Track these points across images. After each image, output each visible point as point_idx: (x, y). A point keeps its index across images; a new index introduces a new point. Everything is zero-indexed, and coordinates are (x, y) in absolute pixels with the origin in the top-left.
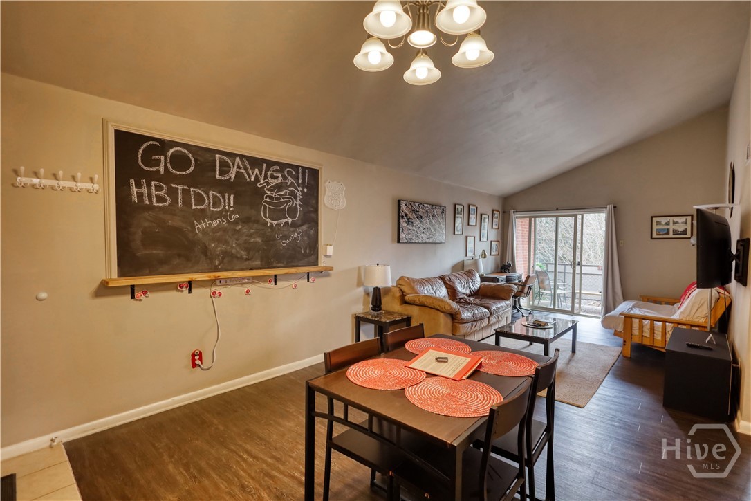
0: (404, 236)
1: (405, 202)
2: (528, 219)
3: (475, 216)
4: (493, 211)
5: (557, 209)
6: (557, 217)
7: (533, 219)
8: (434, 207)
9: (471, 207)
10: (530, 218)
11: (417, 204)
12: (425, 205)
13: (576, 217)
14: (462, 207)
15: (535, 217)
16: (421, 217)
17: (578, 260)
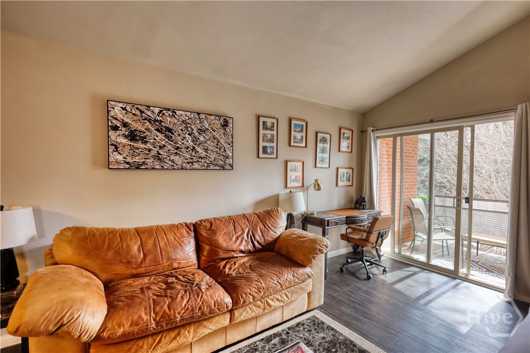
0: (120, 158)
1: (121, 105)
2: (391, 139)
3: (304, 134)
4: (340, 129)
5: (432, 121)
6: (432, 132)
7: (398, 139)
8: (203, 116)
9: (293, 122)
10: (395, 137)
11: (157, 110)
12: (178, 112)
13: (461, 129)
14: (275, 121)
15: (402, 135)
16: (170, 130)
17: (465, 194)
